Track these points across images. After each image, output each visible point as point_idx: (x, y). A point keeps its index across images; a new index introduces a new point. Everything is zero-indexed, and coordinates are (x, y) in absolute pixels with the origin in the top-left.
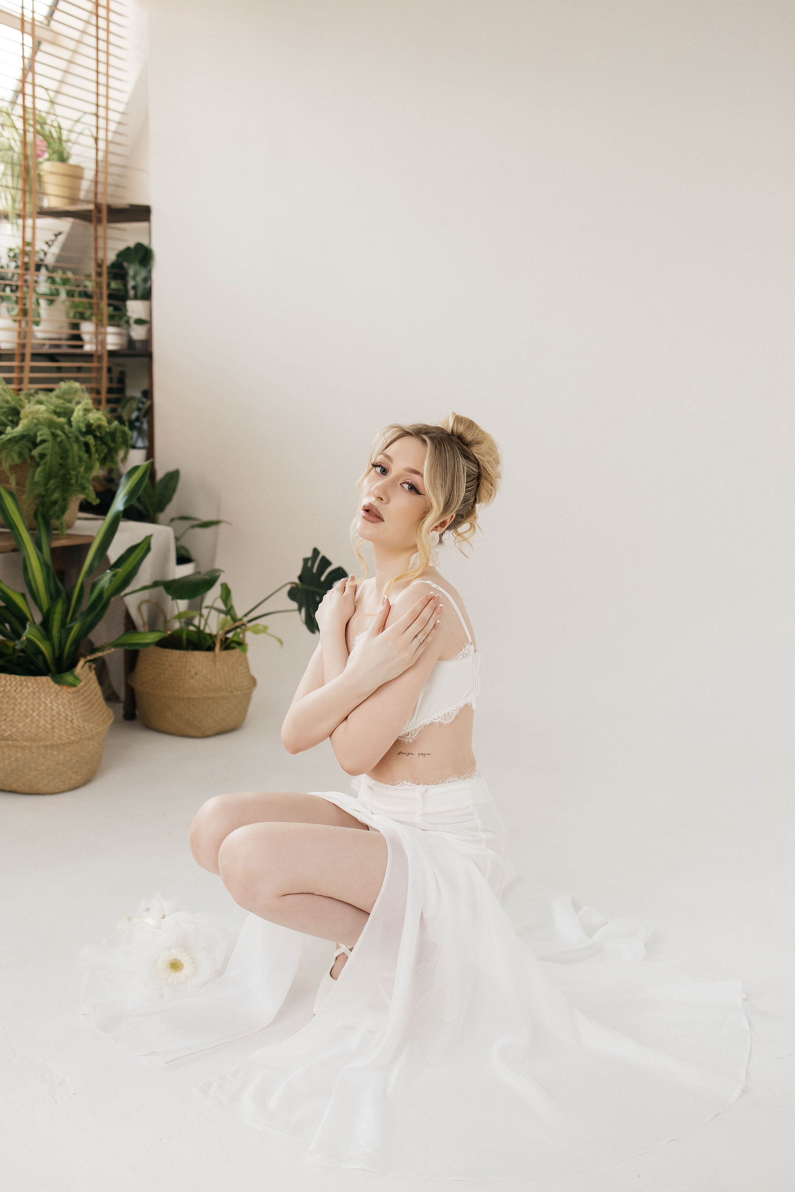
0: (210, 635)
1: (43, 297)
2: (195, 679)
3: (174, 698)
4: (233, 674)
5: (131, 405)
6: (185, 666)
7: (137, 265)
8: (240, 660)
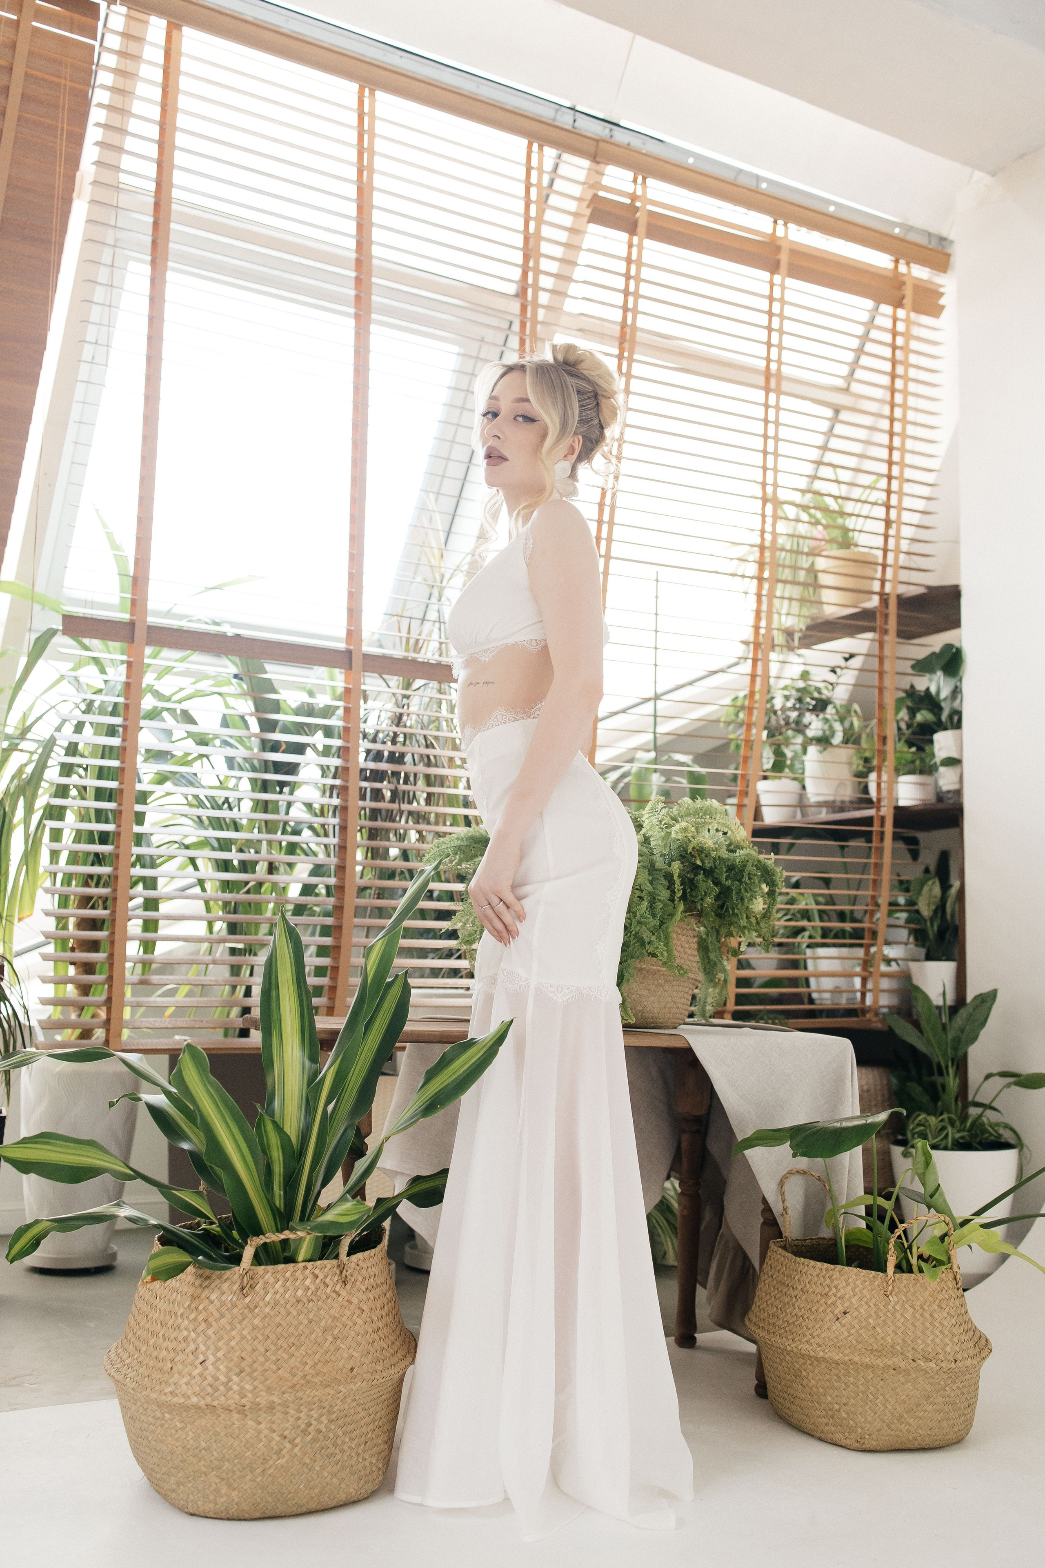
1: (814, 742)
2: (843, 1322)
3: (803, 1356)
4: (923, 1324)
5: (931, 890)
6: (827, 1294)
7: (940, 674)
8: (940, 1297)
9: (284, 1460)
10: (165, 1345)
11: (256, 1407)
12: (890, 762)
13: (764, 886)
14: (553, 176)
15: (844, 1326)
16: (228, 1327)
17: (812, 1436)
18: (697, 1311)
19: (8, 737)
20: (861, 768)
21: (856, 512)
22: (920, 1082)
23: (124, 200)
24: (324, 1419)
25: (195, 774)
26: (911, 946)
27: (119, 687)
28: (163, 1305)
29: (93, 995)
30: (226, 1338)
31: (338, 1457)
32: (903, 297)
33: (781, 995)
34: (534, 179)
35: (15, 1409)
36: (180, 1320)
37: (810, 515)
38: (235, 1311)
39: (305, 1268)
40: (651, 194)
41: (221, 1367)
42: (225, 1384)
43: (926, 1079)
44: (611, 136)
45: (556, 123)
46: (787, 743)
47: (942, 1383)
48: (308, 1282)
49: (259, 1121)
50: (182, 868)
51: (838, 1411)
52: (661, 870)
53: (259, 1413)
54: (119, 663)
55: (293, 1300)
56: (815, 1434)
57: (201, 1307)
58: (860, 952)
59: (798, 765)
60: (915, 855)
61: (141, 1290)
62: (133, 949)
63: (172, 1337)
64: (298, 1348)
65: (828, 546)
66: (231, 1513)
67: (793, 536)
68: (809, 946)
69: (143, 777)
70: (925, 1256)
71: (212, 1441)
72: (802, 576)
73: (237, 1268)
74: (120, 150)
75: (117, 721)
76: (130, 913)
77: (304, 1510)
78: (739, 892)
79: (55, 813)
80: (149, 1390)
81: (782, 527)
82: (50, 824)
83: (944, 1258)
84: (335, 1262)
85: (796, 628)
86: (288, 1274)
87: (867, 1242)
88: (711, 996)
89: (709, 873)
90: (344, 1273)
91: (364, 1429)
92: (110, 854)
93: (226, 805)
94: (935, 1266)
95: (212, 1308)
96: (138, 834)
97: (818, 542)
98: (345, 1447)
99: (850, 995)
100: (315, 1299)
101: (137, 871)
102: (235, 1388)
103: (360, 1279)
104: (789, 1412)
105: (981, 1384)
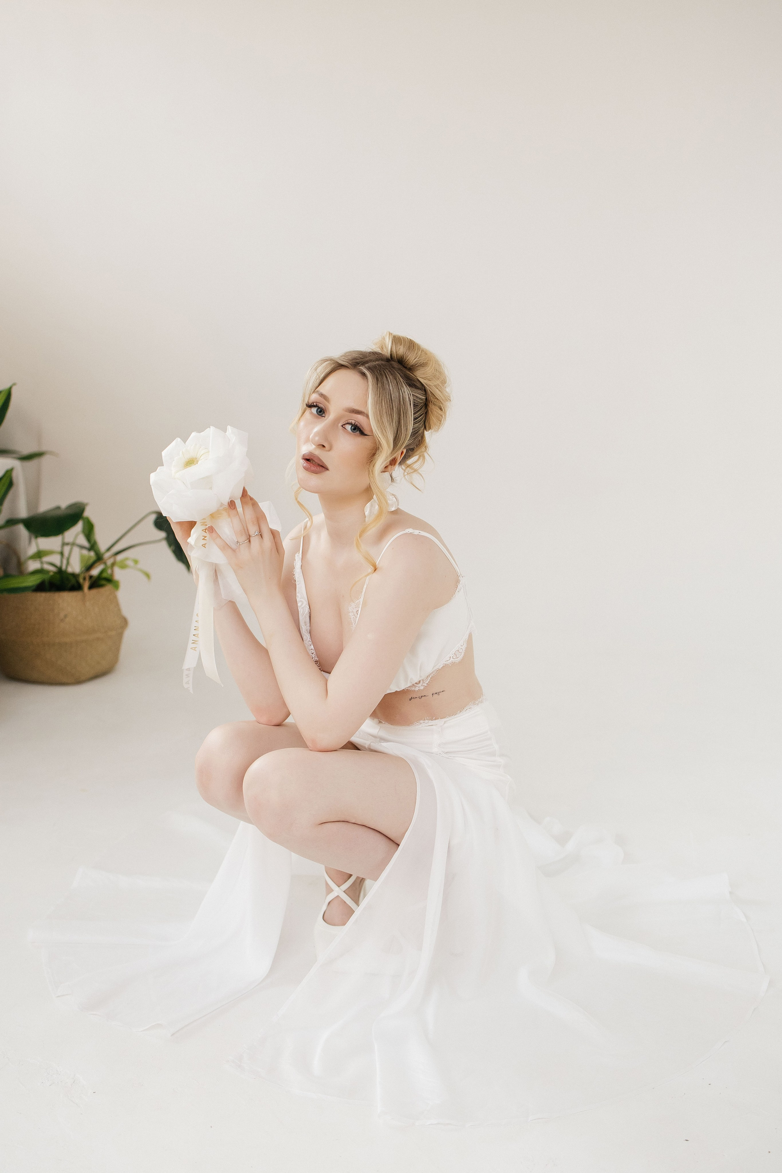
0: (74, 575)
2: (65, 622)
3: (44, 644)
4: (104, 613)
6: (53, 609)
8: (110, 598)
51: (65, 667)
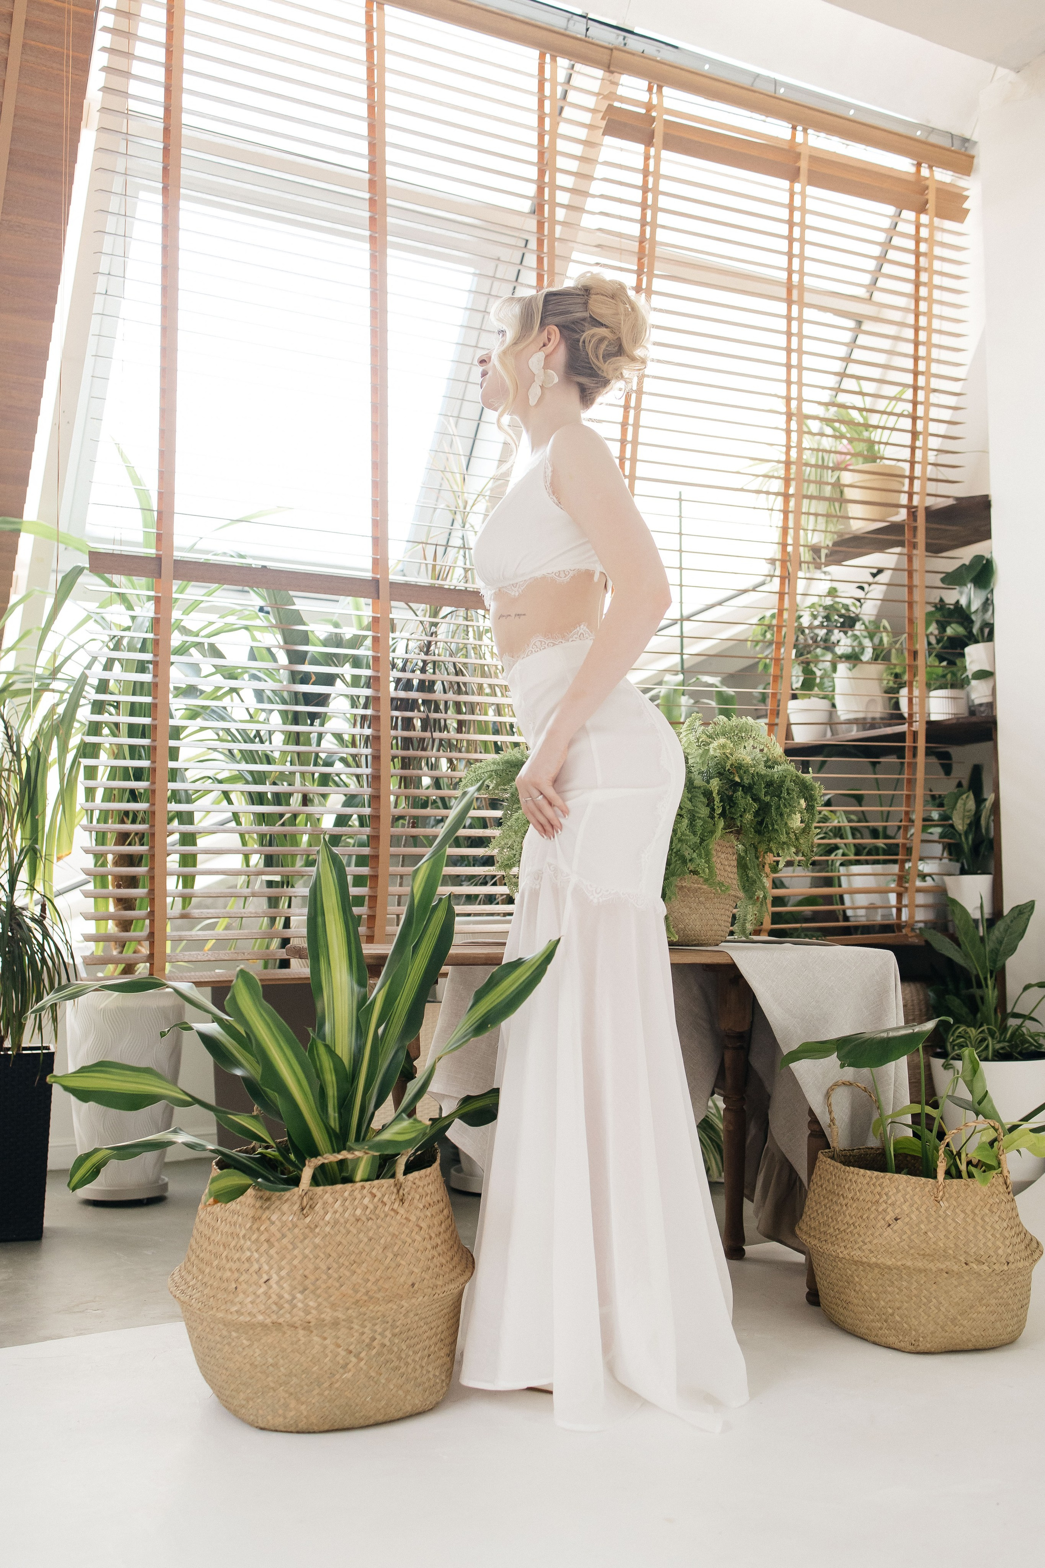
1: (843, 659)
2: (895, 1228)
3: (856, 1263)
4: (974, 1228)
5: (965, 804)
6: (877, 1202)
7: (970, 586)
8: (991, 1201)
9: (350, 1374)
10: (228, 1266)
11: (321, 1323)
12: (921, 677)
13: (802, 802)
14: (566, 87)
15: (895, 1232)
16: (290, 1247)
17: (866, 1340)
18: (745, 1225)
19: (39, 678)
20: (891, 684)
21: (881, 424)
22: (957, 994)
23: (134, 127)
24: (388, 1334)
25: (225, 708)
26: (945, 861)
27: (147, 624)
28: (225, 1228)
29: (134, 931)
30: (289, 1257)
31: (402, 1370)
32: (927, 202)
33: (815, 913)
34: (547, 92)
35: (81, 1334)
36: (242, 1242)
37: (834, 429)
38: (296, 1231)
39: (363, 1187)
40: (668, 103)
41: (285, 1285)
42: (290, 1302)
43: (964, 992)
44: (625, 44)
45: (568, 32)
46: (817, 661)
47: (995, 1285)
48: (366, 1201)
49: (312, 1045)
50: (216, 802)
51: (892, 1315)
52: (700, 787)
53: (325, 1328)
54: (145, 599)
55: (352, 1219)
56: (869, 1338)
57: (262, 1228)
58: (895, 868)
59: (827, 683)
60: (948, 770)
61: (202, 1213)
62: (172, 884)
63: (235, 1257)
64: (359, 1265)
65: (854, 460)
66: (300, 1425)
67: (818, 450)
68: (842, 864)
69: (174, 713)
70: (975, 1162)
71: (279, 1357)
72: (828, 491)
73: (296, 1189)
74: (127, 74)
75: (148, 656)
76: (168, 848)
77: (372, 1421)
78: (778, 807)
79: (89, 750)
80: (215, 1310)
81: (808, 442)
82: (85, 762)
83: (994, 1163)
84: (392, 1181)
85: (823, 545)
86: (346, 1194)
87: (914, 1150)
88: (750, 913)
89: (748, 789)
90: (401, 1192)
91: (426, 1343)
92: (145, 790)
93: (257, 739)
94: (984, 1171)
95: (273, 1229)
96: (172, 769)
97: (843, 456)
98: (409, 1360)
99: (885, 911)
100: (373, 1217)
101: (173, 807)
102: (300, 1305)
103: (418, 1197)
104: (842, 1318)
105: (1033, 1286)
